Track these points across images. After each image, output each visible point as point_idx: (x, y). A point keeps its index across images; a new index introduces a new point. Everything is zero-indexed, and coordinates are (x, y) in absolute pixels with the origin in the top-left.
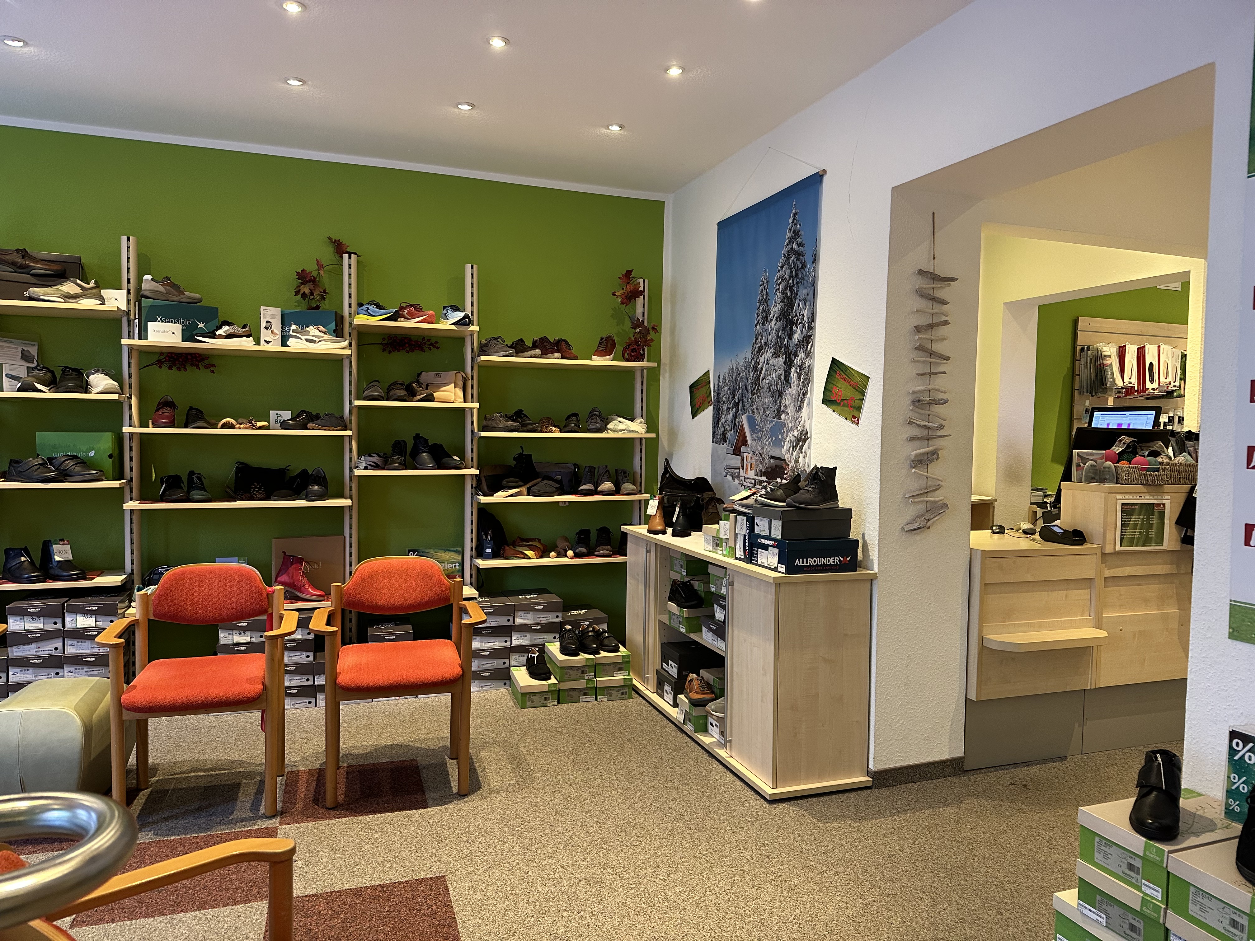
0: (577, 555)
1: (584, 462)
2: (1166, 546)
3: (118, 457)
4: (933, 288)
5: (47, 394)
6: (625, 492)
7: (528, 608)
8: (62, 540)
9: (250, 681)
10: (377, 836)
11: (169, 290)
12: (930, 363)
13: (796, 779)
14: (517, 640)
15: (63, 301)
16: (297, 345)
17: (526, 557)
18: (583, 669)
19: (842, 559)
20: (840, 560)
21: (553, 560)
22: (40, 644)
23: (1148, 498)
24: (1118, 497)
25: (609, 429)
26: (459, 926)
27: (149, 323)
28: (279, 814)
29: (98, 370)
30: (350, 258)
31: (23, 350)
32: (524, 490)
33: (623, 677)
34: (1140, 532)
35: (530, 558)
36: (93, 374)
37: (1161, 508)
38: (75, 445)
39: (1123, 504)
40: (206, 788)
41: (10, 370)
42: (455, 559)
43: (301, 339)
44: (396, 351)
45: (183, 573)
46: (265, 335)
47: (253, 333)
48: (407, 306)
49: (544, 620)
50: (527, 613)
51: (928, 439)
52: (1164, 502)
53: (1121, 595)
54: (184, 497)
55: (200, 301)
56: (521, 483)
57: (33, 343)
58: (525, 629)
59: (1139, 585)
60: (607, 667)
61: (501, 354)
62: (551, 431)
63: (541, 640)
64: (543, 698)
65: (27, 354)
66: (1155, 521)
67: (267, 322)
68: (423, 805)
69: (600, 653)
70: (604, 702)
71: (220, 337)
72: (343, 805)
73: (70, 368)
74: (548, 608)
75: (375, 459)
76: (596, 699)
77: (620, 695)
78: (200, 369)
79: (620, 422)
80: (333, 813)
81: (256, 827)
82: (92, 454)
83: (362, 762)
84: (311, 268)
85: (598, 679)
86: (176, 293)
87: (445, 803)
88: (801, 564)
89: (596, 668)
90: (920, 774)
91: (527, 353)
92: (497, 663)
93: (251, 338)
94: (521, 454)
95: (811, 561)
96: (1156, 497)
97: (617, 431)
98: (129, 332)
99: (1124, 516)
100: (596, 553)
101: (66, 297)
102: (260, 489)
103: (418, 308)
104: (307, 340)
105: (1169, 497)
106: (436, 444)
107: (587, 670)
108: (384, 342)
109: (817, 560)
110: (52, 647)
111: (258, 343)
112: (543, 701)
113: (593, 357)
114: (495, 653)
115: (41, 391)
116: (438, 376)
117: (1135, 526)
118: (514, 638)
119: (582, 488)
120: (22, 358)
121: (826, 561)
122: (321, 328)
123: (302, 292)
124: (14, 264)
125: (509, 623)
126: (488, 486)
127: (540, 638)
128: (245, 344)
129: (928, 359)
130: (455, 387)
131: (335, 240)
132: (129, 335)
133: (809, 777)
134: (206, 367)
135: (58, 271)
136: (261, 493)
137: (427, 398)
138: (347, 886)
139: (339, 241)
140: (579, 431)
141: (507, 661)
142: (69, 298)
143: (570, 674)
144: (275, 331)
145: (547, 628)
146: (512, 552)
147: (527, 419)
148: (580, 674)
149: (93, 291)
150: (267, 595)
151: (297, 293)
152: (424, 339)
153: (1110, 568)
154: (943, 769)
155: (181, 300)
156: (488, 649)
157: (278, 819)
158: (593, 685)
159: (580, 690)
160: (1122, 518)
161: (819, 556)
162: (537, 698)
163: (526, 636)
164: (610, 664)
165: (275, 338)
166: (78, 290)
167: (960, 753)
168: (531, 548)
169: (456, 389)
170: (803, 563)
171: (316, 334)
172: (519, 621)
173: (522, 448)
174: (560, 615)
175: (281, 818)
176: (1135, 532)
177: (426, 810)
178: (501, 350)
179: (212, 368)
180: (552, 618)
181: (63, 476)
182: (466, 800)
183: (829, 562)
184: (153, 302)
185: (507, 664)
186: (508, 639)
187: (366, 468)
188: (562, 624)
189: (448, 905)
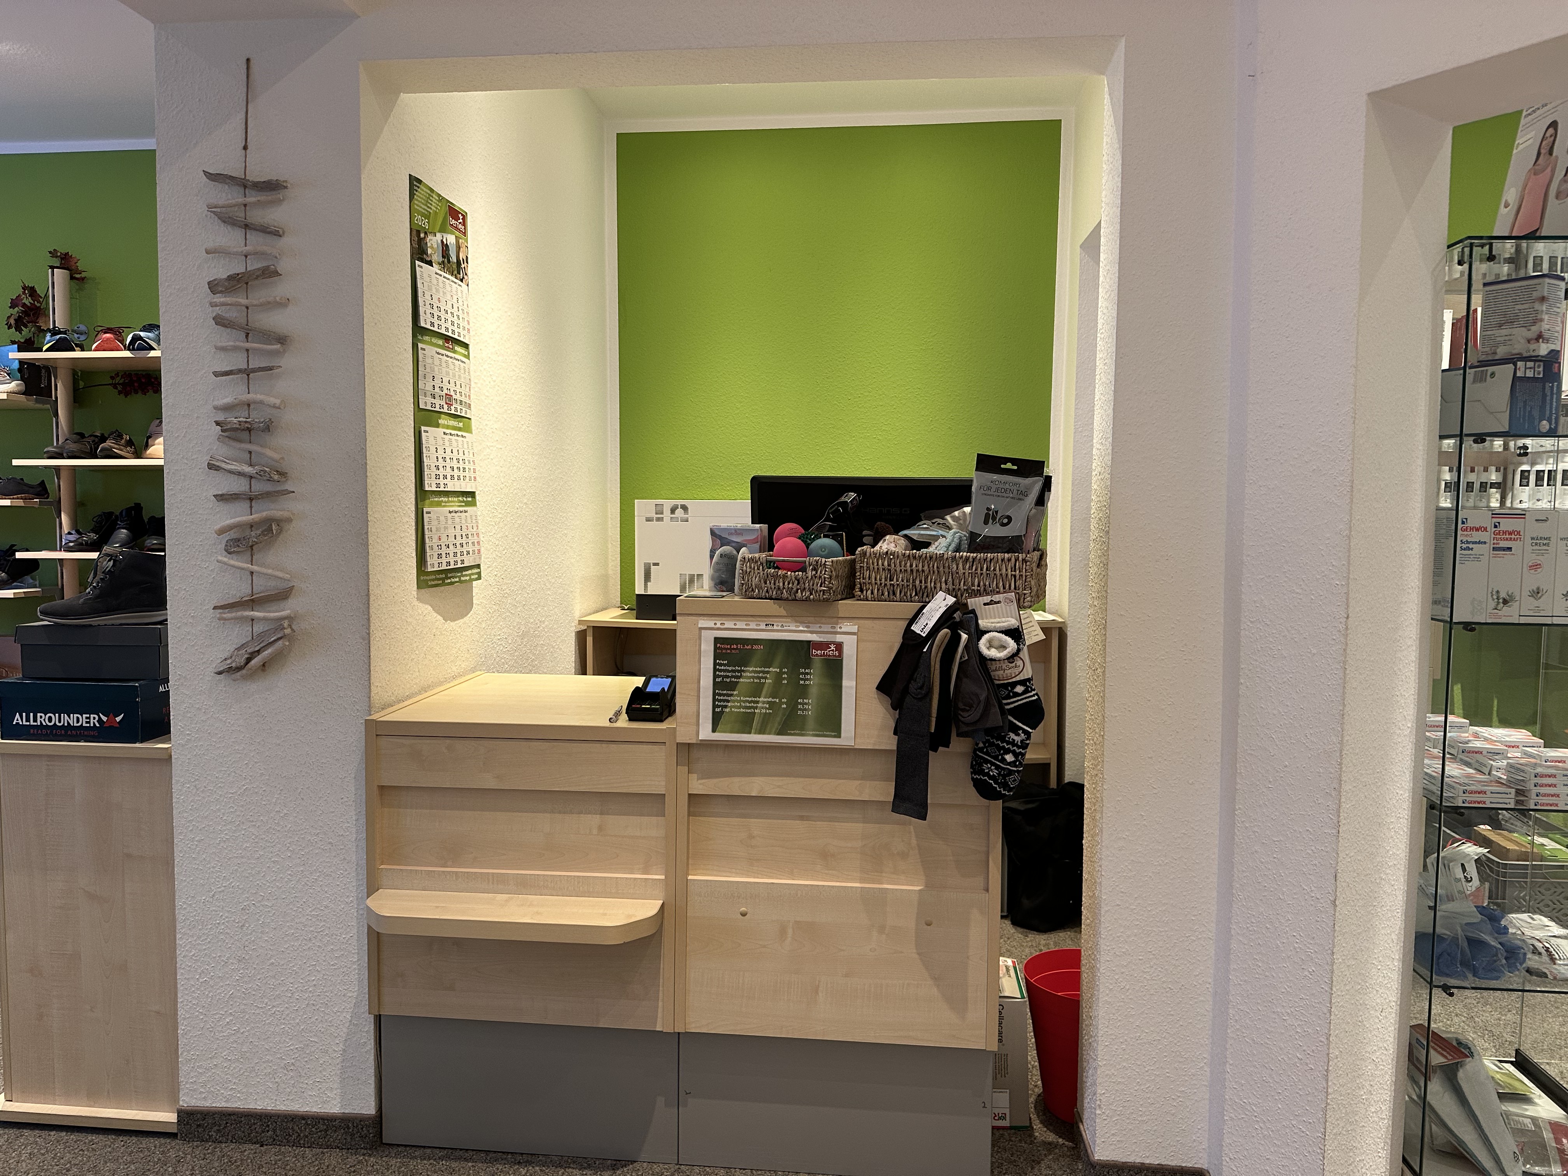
2: (848, 736)
4: (245, 205)
12: (247, 350)
13: (44, 1092)
19: (104, 719)
20: (100, 720)
23: (794, 628)
24: (703, 623)
34: (768, 702)
37: (832, 651)
39: (717, 640)
51: (251, 500)
52: (839, 638)
53: (751, 837)
59: (802, 818)
66: (814, 679)
88: (24, 723)
90: (274, 1131)
95: (42, 719)
96: (816, 628)
99: (721, 665)
105: (855, 629)
109: (55, 718)
117: (756, 690)
121: (72, 720)
129: (242, 344)
133: (69, 1095)
153: (706, 775)
154: (326, 1131)
160: (715, 670)
161: (59, 710)
167: (368, 1108)
170: (28, 720)
176: (758, 702)
183: (78, 722)
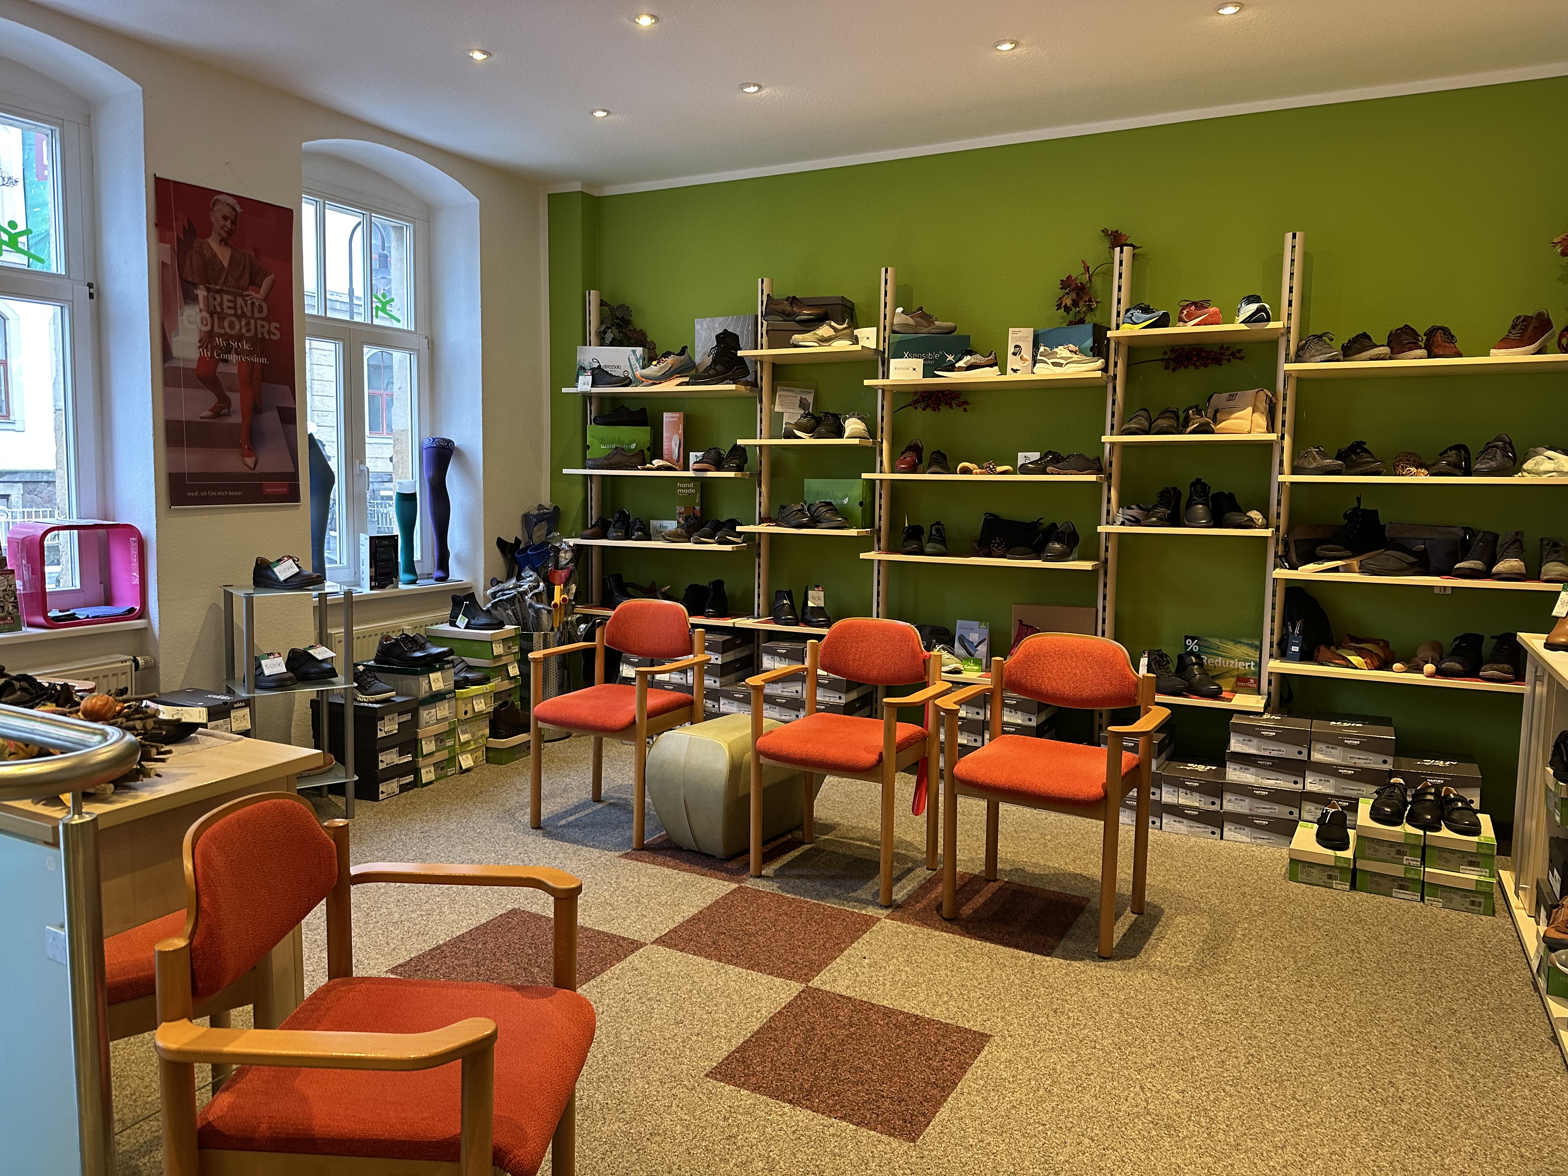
0: (1440, 673)
1: (1482, 524)
3: (868, 505)
5: (806, 440)
6: (1545, 577)
7: (1335, 741)
8: (817, 586)
9: (867, 749)
10: (964, 964)
11: (918, 322)
14: (1313, 784)
15: (816, 344)
16: (1045, 371)
17: (1350, 665)
18: (1398, 848)
21: (1397, 675)
22: (786, 685)
25: (1525, 471)
26: (954, 1095)
27: (892, 361)
28: (894, 907)
29: (854, 414)
30: (1122, 251)
31: (801, 398)
32: (1355, 563)
33: (1476, 878)
35: (1356, 668)
36: (848, 418)
38: (833, 493)
40: (857, 860)
41: (789, 418)
42: (1250, 656)
43: (1047, 363)
44: (1182, 368)
45: (850, 626)
46: (1012, 362)
47: (998, 362)
48: (1187, 305)
49: (1361, 763)
50: (1333, 748)
54: (916, 550)
55: (952, 331)
56: (1348, 553)
57: (810, 391)
58: (1327, 770)
60: (1447, 855)
61: (1318, 358)
62: (1409, 474)
63: (1356, 792)
64: (1326, 874)
65: (804, 402)
67: (1016, 347)
68: (1046, 950)
69: (1439, 829)
70: (1434, 907)
71: (961, 369)
72: (963, 920)
73: (831, 414)
74: (1368, 746)
75: (1135, 512)
76: (1422, 899)
77: (1467, 904)
78: (952, 408)
79: (1550, 459)
80: (944, 924)
81: (863, 912)
82: (846, 501)
83: (1028, 882)
84: (1077, 272)
85: (1427, 869)
86: (925, 324)
87: (1074, 959)
89: (1425, 852)
91: (1365, 354)
92: (1280, 811)
93: (996, 368)
94: (1356, 510)
97: (1539, 474)
98: (884, 372)
100: (1481, 673)
101: (821, 341)
102: (1000, 545)
103: (1199, 306)
104: (1054, 364)
106: (1222, 493)
107: (1408, 850)
108: (1166, 357)
110: (794, 689)
111: (1003, 372)
112: (1325, 878)
113: (1492, 351)
114: (1276, 796)
115: (801, 438)
116: (1231, 397)
118: (1309, 781)
119: (1458, 566)
120: (800, 406)
122: (1072, 347)
123: (1063, 304)
124: (783, 313)
125: (1300, 757)
126: (1297, 556)
127: (1350, 789)
128: (989, 375)
130: (1253, 412)
131: (1112, 232)
132: (883, 375)
134: (959, 405)
135: (818, 314)
136: (1000, 550)
137: (1202, 428)
138: (885, 1003)
139: (1117, 232)
140: (1459, 474)
141: (1296, 811)
142: (823, 342)
143: (1375, 850)
144: (1025, 356)
145: (1363, 775)
146: (1328, 655)
147: (1366, 455)
148: (1393, 853)
149: (845, 332)
150: (924, 661)
151: (1059, 307)
152: (1222, 347)
155: (932, 331)
156: (1267, 788)
157: (889, 911)
158: (1417, 877)
159: (1394, 878)
162: (1315, 872)
163: (1329, 781)
164: (1453, 852)
165: (1025, 365)
166: (831, 332)
168: (1360, 653)
169: (1255, 414)
171: (1064, 355)
172: (1317, 756)
173: (1359, 500)
174: (1390, 760)
175: (893, 911)
177: (1044, 957)
178: (1318, 353)
179: (965, 406)
180: (1374, 762)
181: (814, 523)
182: (1104, 964)
184: (902, 337)
185: (1296, 815)
186: (1300, 780)
187: (1123, 524)
188: (1391, 774)
189: (963, 1068)
